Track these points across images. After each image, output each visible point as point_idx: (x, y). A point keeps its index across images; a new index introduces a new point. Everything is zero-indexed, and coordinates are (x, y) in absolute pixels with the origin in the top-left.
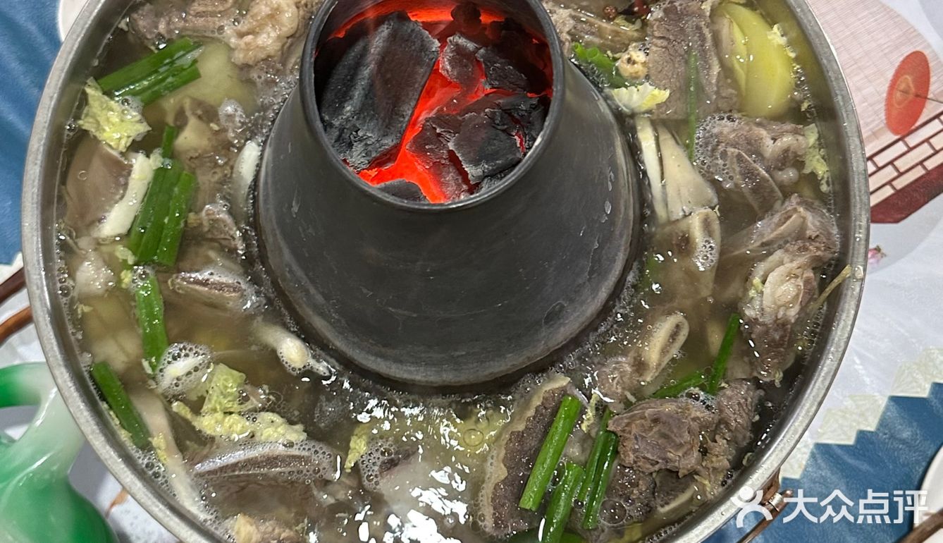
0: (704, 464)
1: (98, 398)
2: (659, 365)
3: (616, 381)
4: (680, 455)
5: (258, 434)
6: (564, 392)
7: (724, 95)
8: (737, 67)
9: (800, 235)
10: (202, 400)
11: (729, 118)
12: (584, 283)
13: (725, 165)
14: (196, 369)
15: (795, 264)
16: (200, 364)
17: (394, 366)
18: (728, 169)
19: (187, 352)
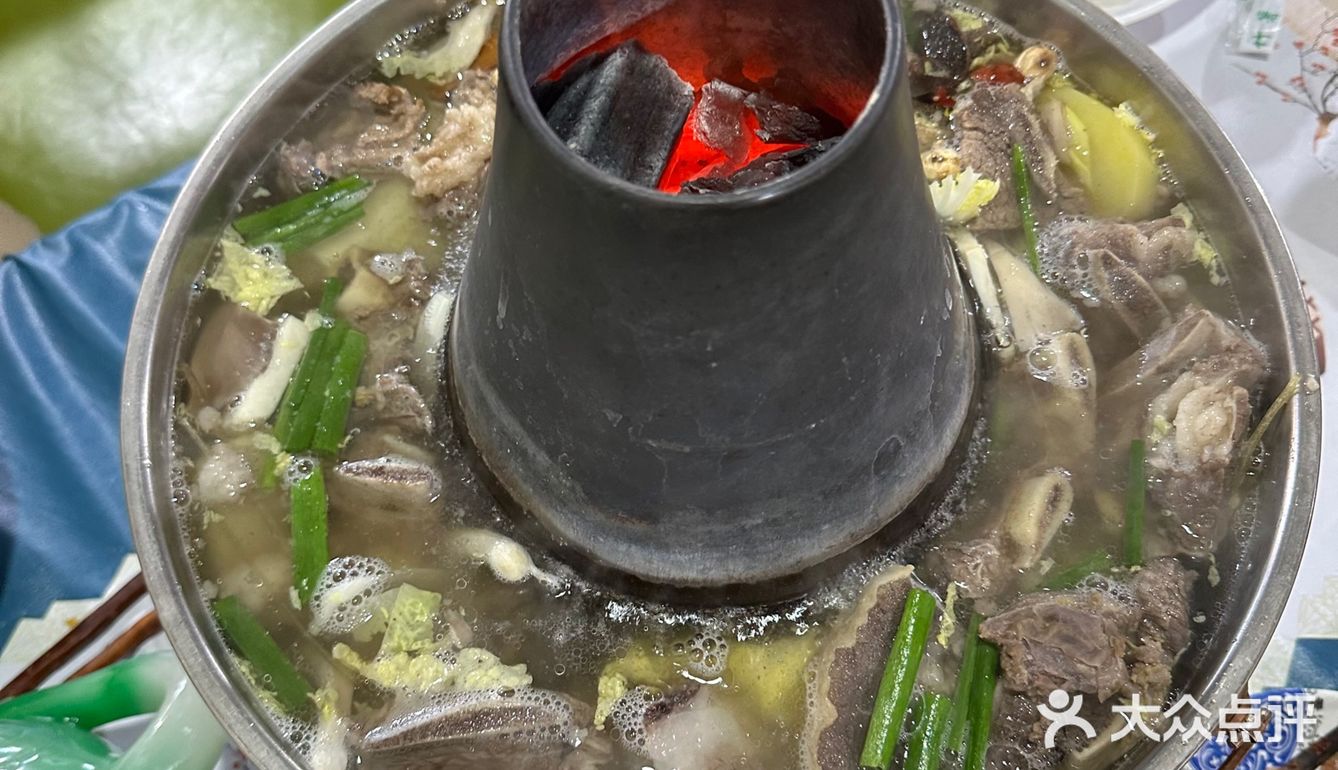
0: (1134, 678)
1: (224, 644)
2: (1038, 544)
3: (979, 571)
4: (1098, 665)
5: (460, 681)
6: (906, 587)
7: (1066, 194)
8: (1077, 161)
9: (1212, 347)
10: (378, 638)
11: (1080, 219)
12: (926, 411)
13: (1085, 275)
14: (368, 593)
15: (1212, 388)
16: (374, 587)
17: (656, 557)
18: (1090, 280)
19: (355, 569)
